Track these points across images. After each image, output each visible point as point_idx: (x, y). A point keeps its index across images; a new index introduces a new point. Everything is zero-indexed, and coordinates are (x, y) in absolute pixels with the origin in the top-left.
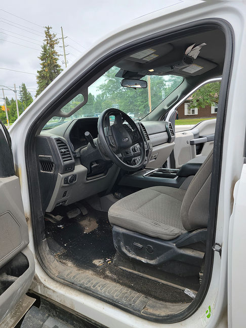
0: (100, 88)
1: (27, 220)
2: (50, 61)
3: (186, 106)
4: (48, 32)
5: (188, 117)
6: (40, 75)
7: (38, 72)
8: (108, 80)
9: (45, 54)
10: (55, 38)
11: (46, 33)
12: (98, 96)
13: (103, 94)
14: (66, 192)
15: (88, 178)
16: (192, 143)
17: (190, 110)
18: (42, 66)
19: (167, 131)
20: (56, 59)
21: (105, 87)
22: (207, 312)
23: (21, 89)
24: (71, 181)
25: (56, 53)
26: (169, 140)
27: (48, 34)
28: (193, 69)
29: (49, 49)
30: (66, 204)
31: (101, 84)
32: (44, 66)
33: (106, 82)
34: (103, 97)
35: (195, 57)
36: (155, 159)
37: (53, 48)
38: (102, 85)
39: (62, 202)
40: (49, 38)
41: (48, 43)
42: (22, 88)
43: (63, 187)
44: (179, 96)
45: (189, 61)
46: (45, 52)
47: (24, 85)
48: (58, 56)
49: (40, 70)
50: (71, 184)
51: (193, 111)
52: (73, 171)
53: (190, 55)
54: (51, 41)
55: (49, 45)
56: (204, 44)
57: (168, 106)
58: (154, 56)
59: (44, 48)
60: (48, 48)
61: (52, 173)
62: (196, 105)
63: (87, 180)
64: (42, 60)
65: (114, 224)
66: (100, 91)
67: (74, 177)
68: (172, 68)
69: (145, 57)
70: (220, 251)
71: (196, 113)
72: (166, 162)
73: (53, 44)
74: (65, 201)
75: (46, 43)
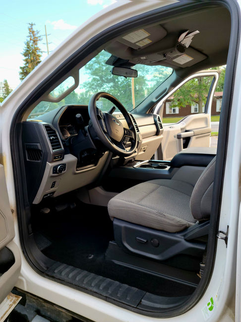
0: (85, 86)
1: (12, 211)
2: (33, 57)
3: (168, 105)
4: (32, 29)
5: (169, 116)
6: (23, 70)
7: (21, 68)
8: (92, 78)
9: (28, 51)
10: (39, 35)
11: (29, 29)
12: (82, 94)
13: (87, 92)
14: (55, 182)
15: (78, 169)
16: (179, 137)
17: (171, 109)
18: (25, 62)
19: (155, 124)
20: (39, 56)
21: (89, 85)
22: (209, 304)
23: (3, 86)
24: (60, 171)
25: (40, 49)
26: (157, 133)
27: (31, 31)
28: (184, 59)
29: (32, 46)
30: (55, 195)
31: (84, 82)
32: (27, 63)
33: (90, 80)
34: (86, 95)
35: (187, 46)
36: (144, 151)
37: (36, 44)
38: (86, 83)
39: (50, 193)
40: (32, 35)
41: (31, 40)
42: (4, 84)
43: (52, 177)
44: (168, 88)
45: (182, 49)
46: (28, 48)
47: (6, 81)
48: (42, 52)
49: (23, 66)
50: (60, 174)
51: (174, 110)
52: (62, 160)
53: (183, 43)
54: (34, 38)
55: (32, 41)
56: (197, 32)
57: (157, 98)
58: (148, 42)
59: (28, 44)
60: (31, 44)
61: (40, 161)
62: (177, 104)
63: (77, 170)
64: (25, 56)
65: (114, 218)
66: (84, 89)
67: (64, 167)
68: (165, 56)
69: (138, 42)
70: (226, 239)
71: (177, 112)
72: (154, 155)
73: (37, 41)
74: (53, 193)
75: (29, 39)
